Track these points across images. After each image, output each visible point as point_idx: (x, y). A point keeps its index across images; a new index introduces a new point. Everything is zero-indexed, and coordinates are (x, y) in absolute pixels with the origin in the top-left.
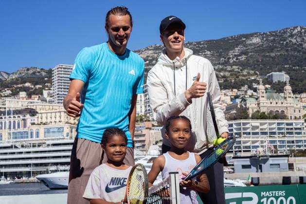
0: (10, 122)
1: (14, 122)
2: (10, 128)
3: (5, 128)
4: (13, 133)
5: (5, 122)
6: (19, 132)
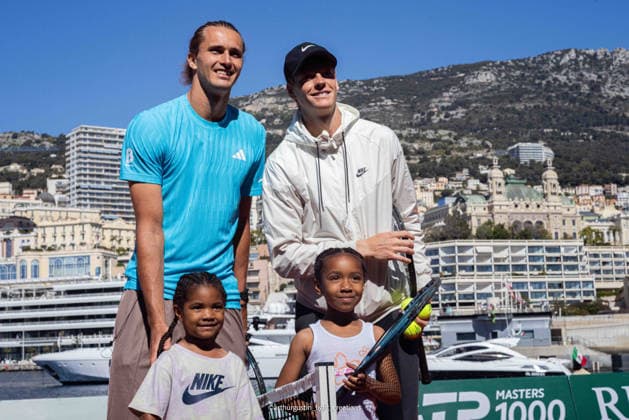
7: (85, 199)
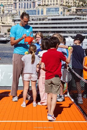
0: (25, 4)
1: (28, 3)
2: (25, 8)
3: (22, 8)
4: (27, 11)
5: (22, 3)
6: (30, 10)
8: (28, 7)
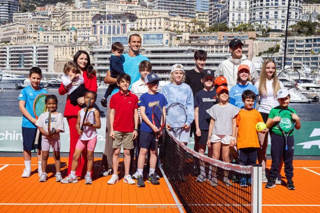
0: (110, 27)
1: (114, 27)
2: (109, 33)
3: (105, 33)
4: (113, 38)
5: (105, 27)
6: (118, 37)
7: (162, 5)
8: (114, 33)
